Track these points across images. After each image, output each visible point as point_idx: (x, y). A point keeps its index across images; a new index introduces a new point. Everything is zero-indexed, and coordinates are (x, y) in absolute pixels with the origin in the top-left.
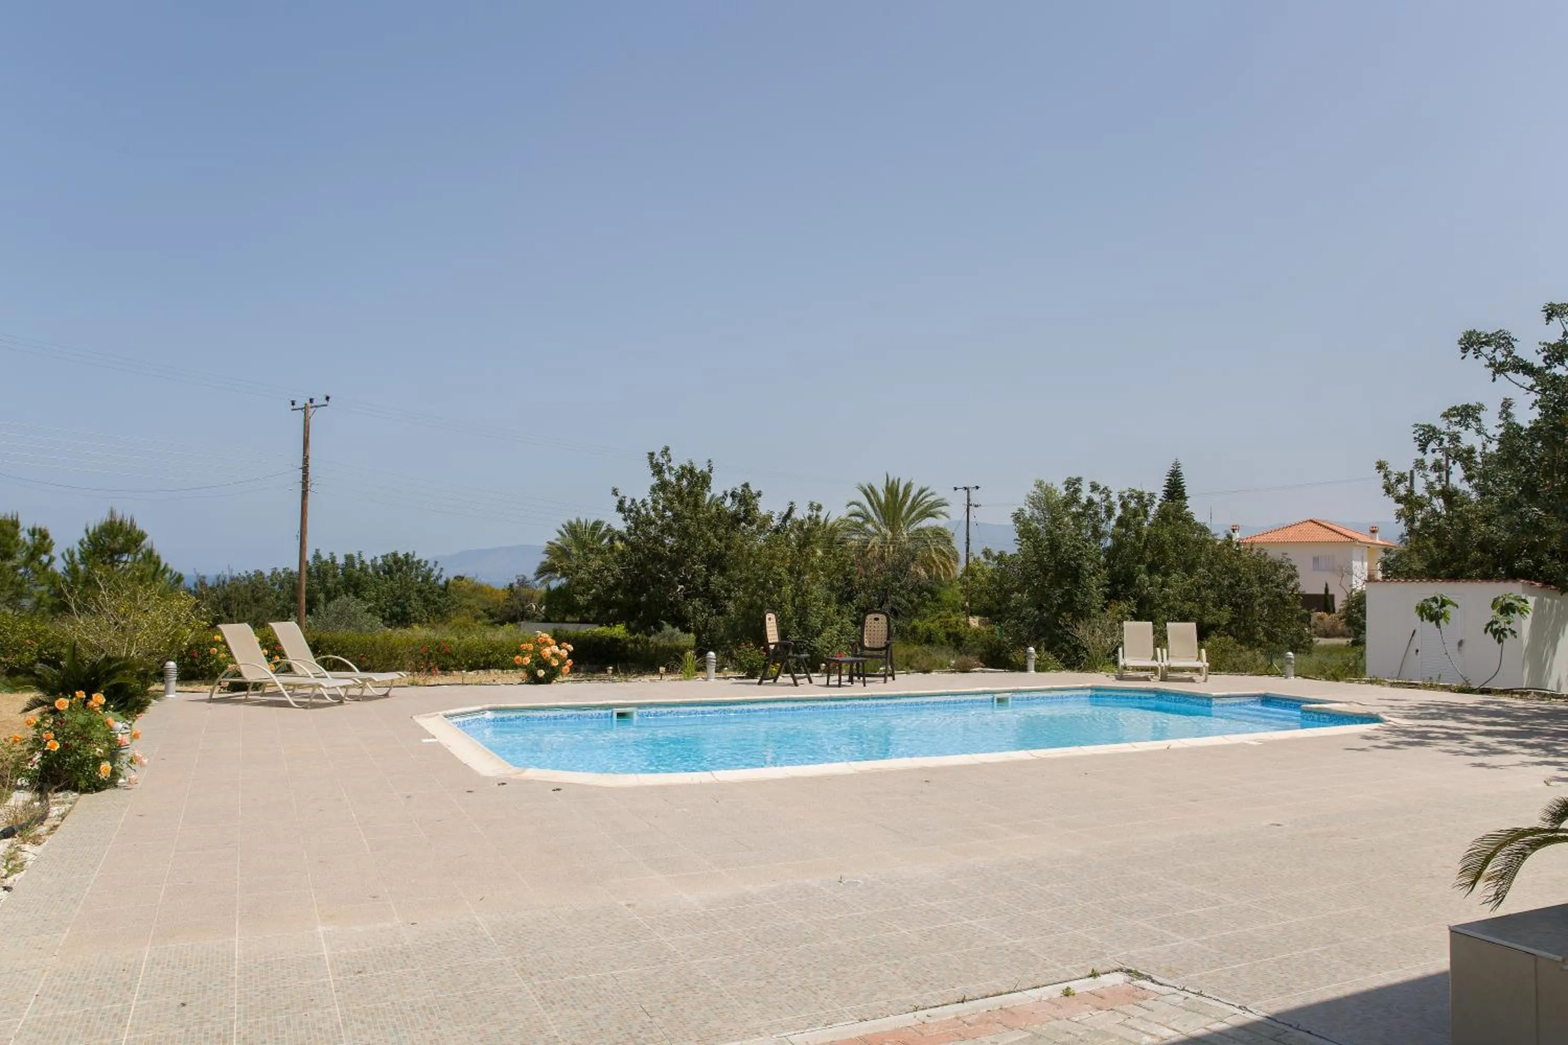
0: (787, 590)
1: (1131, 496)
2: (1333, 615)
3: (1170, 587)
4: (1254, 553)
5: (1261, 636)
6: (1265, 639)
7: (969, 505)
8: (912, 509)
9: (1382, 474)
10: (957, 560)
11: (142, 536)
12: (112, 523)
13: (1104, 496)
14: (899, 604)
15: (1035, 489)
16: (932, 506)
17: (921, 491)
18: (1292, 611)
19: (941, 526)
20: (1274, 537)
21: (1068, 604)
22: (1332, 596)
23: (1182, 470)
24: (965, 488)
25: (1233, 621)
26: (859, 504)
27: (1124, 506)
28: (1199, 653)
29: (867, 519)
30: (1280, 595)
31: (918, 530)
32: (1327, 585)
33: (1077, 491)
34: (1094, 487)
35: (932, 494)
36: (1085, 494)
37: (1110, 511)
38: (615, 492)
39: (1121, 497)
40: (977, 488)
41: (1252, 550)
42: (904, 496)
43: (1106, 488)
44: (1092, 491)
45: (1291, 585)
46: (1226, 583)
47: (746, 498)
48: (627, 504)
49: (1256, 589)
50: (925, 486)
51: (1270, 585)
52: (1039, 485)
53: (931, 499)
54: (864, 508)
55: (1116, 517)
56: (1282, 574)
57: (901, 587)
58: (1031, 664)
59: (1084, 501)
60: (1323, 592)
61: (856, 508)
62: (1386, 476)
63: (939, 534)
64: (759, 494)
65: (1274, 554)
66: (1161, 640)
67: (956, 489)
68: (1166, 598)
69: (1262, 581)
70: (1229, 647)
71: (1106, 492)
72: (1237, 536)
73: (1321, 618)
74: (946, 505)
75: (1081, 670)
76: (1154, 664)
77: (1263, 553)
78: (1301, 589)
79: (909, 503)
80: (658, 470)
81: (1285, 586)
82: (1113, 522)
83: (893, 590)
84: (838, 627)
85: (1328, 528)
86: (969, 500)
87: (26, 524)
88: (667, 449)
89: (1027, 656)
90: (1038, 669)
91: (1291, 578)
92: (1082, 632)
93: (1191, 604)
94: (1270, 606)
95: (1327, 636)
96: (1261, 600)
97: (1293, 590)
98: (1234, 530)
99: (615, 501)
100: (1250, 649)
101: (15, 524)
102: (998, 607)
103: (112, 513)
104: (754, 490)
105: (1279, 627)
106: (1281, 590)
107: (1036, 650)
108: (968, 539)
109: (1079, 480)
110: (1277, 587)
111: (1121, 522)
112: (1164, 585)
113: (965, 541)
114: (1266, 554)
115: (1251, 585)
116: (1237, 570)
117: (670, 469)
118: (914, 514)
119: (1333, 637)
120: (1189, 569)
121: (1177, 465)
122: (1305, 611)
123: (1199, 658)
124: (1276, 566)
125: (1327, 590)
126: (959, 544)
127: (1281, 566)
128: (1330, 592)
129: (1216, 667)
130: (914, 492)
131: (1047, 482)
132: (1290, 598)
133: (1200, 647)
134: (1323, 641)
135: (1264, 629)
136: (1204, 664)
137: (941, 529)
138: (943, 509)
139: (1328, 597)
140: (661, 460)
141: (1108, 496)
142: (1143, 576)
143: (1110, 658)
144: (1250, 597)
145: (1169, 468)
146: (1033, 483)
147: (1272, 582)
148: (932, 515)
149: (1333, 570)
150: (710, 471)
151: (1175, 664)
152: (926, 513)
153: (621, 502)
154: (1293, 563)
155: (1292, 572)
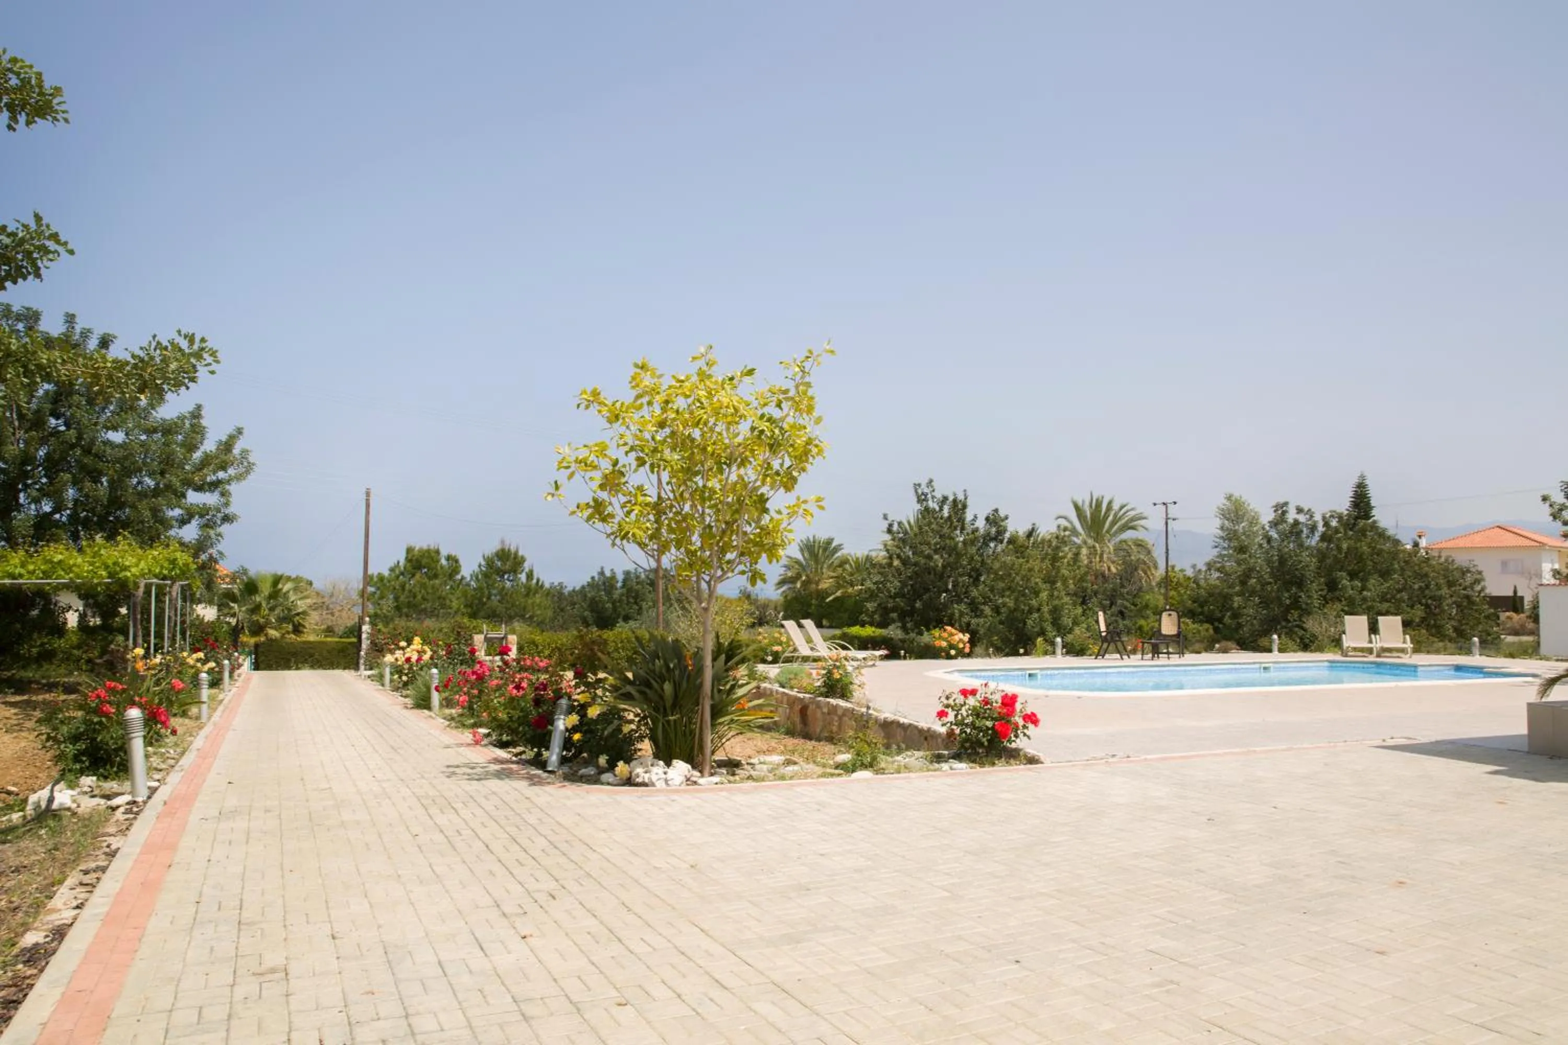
0: (1044, 595)
1: (1332, 516)
2: (1522, 615)
3: (1370, 590)
4: (1443, 560)
5: (1450, 632)
6: (1454, 635)
7: (1167, 519)
8: (1114, 523)
9: (1547, 504)
10: (1156, 568)
11: (523, 560)
12: (503, 550)
13: (1308, 516)
14: (1126, 608)
15: (1225, 501)
16: (1133, 519)
17: (1122, 508)
18: (1480, 612)
19: (1140, 538)
20: (1461, 543)
21: (1296, 603)
22: (1522, 598)
23: (1367, 482)
24: (1164, 504)
25: (1423, 620)
26: (1065, 518)
27: (1326, 524)
28: (1405, 639)
29: (1074, 532)
30: (1468, 597)
31: (1121, 542)
32: (1515, 587)
33: (1284, 513)
34: (1300, 510)
35: (1132, 509)
36: (1292, 516)
37: (1313, 529)
38: (885, 517)
39: (1324, 518)
40: (1175, 503)
41: (1440, 557)
42: (1106, 513)
43: (1309, 510)
44: (1298, 513)
45: (1478, 588)
46: (1416, 587)
47: (994, 520)
48: (895, 528)
49: (1445, 591)
50: (1125, 503)
51: (1458, 588)
52: (1229, 498)
53: (1132, 513)
54: (1071, 523)
55: (1320, 534)
56: (1469, 578)
57: (1127, 593)
58: (1275, 647)
59: (1291, 521)
60: (1511, 594)
61: (1064, 523)
62: (1551, 506)
63: (1140, 544)
64: (1006, 518)
65: (1461, 560)
66: (1373, 629)
67: (1155, 504)
68: (1364, 599)
69: (1450, 584)
70: (1423, 639)
71: (1310, 513)
72: (1423, 543)
73: (1509, 618)
74: (1145, 518)
75: (1311, 651)
76: (1370, 645)
77: (1450, 559)
78: (1487, 591)
79: (1111, 518)
80: (922, 498)
81: (1472, 589)
82: (1317, 537)
83: (1122, 595)
84: (1084, 625)
85: (1516, 533)
86: (1167, 514)
87: (444, 552)
88: (931, 481)
89: (1271, 642)
90: (1281, 650)
91: (1478, 581)
92: (1311, 624)
93: (1388, 604)
94: (1458, 606)
95: (1516, 633)
96: (1449, 601)
97: (1480, 592)
98: (1420, 537)
99: (885, 525)
100: (1442, 641)
101: (438, 552)
102: (1200, 610)
103: (503, 542)
104: (1002, 514)
105: (1467, 624)
106: (1470, 593)
107: (1279, 637)
108: (1167, 550)
109: (1286, 504)
110: (1465, 589)
111: (1324, 538)
112: (1364, 588)
113: (1164, 550)
114: (1453, 561)
115: (1439, 587)
116: (1426, 575)
117: (933, 497)
118: (1116, 527)
119: (1523, 634)
120: (1385, 574)
121: (1362, 477)
122: (1492, 611)
123: (1404, 642)
124: (1464, 572)
125: (1515, 592)
126: (1158, 554)
127: (1468, 571)
128: (1519, 594)
129: (1416, 650)
130: (1116, 507)
131: (1236, 494)
132: (1478, 599)
133: (1405, 633)
134: (1510, 639)
135: (1453, 626)
136: (1409, 645)
137: (1141, 541)
138: (1142, 522)
139: (1518, 600)
140: (926, 490)
141: (1312, 516)
142: (1344, 581)
143: (1337, 642)
144: (1440, 599)
145: (1355, 480)
146: (1223, 496)
147: (1460, 585)
148: (1133, 528)
149: (1522, 573)
150: (966, 499)
151: (1386, 645)
152: (1127, 527)
153: (891, 525)
154: (1480, 569)
155: (1478, 577)
